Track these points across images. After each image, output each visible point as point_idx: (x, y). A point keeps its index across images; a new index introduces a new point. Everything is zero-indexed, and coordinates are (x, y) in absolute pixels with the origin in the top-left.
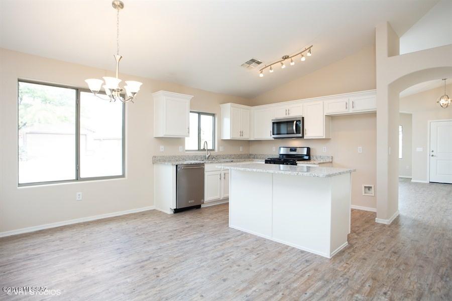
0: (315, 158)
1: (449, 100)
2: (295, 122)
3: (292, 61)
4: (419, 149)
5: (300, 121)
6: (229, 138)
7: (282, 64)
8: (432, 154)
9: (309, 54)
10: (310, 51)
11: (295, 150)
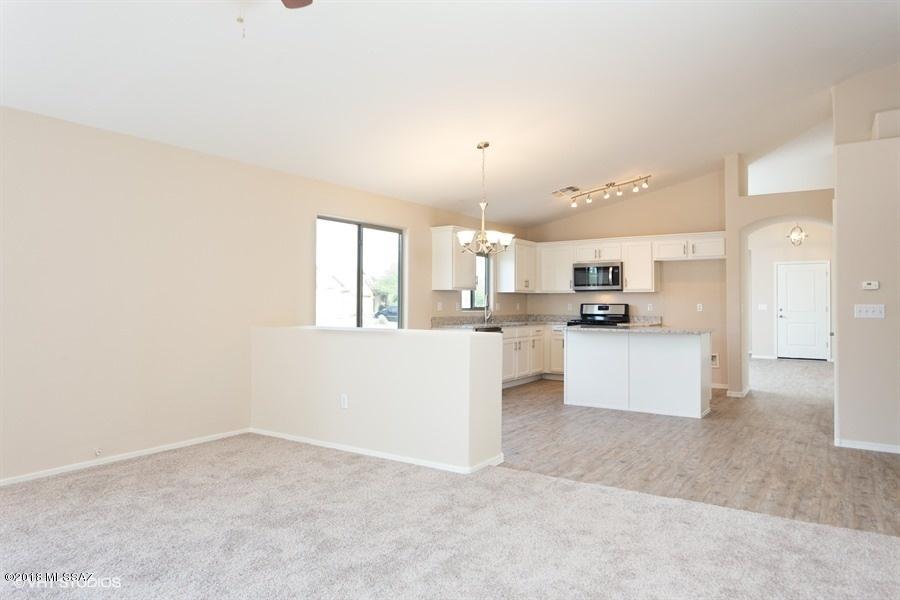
0: (636, 319)
1: (803, 234)
2: (611, 269)
3: (619, 190)
4: (763, 307)
5: (618, 267)
6: (513, 291)
7: (605, 193)
8: (780, 313)
9: (645, 186)
10: (646, 182)
11: (607, 308)
